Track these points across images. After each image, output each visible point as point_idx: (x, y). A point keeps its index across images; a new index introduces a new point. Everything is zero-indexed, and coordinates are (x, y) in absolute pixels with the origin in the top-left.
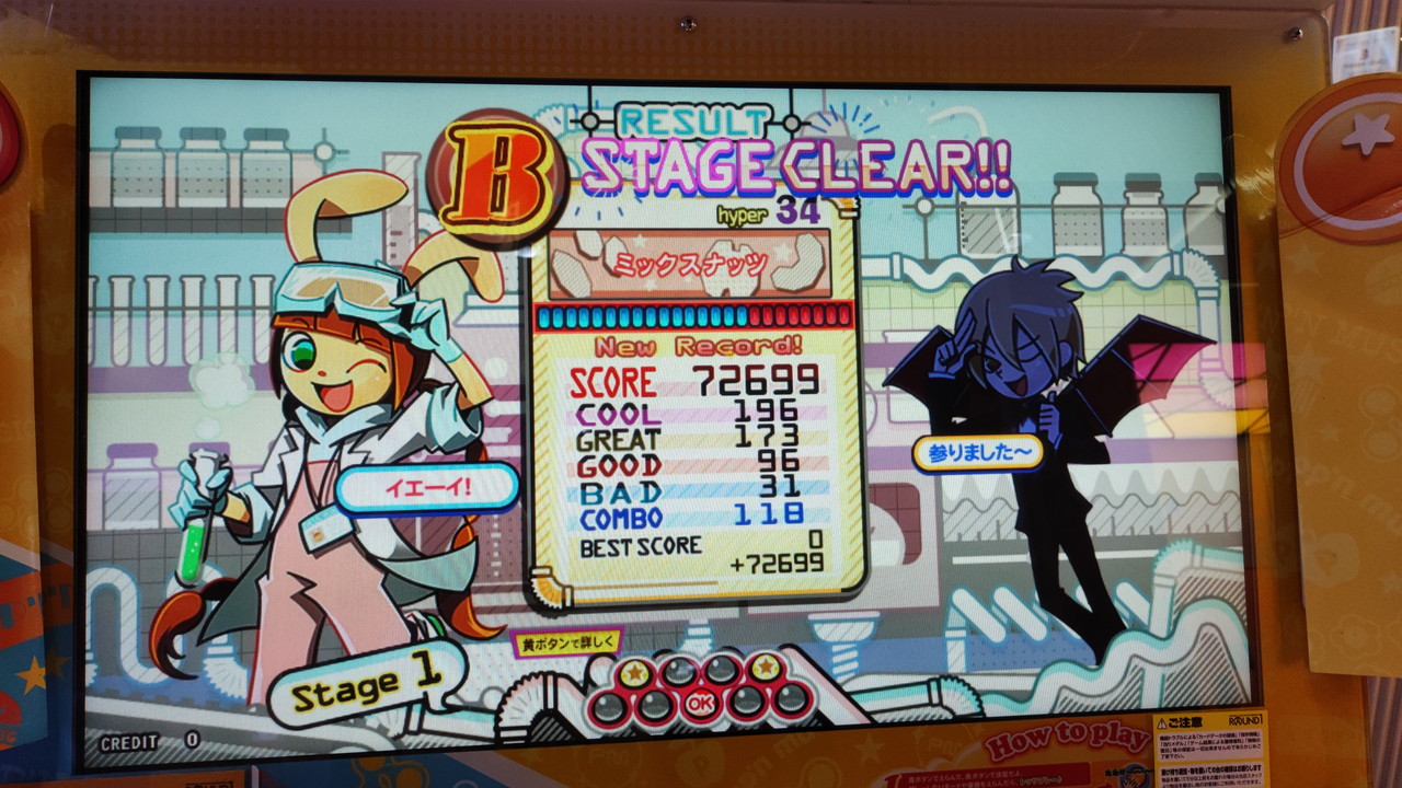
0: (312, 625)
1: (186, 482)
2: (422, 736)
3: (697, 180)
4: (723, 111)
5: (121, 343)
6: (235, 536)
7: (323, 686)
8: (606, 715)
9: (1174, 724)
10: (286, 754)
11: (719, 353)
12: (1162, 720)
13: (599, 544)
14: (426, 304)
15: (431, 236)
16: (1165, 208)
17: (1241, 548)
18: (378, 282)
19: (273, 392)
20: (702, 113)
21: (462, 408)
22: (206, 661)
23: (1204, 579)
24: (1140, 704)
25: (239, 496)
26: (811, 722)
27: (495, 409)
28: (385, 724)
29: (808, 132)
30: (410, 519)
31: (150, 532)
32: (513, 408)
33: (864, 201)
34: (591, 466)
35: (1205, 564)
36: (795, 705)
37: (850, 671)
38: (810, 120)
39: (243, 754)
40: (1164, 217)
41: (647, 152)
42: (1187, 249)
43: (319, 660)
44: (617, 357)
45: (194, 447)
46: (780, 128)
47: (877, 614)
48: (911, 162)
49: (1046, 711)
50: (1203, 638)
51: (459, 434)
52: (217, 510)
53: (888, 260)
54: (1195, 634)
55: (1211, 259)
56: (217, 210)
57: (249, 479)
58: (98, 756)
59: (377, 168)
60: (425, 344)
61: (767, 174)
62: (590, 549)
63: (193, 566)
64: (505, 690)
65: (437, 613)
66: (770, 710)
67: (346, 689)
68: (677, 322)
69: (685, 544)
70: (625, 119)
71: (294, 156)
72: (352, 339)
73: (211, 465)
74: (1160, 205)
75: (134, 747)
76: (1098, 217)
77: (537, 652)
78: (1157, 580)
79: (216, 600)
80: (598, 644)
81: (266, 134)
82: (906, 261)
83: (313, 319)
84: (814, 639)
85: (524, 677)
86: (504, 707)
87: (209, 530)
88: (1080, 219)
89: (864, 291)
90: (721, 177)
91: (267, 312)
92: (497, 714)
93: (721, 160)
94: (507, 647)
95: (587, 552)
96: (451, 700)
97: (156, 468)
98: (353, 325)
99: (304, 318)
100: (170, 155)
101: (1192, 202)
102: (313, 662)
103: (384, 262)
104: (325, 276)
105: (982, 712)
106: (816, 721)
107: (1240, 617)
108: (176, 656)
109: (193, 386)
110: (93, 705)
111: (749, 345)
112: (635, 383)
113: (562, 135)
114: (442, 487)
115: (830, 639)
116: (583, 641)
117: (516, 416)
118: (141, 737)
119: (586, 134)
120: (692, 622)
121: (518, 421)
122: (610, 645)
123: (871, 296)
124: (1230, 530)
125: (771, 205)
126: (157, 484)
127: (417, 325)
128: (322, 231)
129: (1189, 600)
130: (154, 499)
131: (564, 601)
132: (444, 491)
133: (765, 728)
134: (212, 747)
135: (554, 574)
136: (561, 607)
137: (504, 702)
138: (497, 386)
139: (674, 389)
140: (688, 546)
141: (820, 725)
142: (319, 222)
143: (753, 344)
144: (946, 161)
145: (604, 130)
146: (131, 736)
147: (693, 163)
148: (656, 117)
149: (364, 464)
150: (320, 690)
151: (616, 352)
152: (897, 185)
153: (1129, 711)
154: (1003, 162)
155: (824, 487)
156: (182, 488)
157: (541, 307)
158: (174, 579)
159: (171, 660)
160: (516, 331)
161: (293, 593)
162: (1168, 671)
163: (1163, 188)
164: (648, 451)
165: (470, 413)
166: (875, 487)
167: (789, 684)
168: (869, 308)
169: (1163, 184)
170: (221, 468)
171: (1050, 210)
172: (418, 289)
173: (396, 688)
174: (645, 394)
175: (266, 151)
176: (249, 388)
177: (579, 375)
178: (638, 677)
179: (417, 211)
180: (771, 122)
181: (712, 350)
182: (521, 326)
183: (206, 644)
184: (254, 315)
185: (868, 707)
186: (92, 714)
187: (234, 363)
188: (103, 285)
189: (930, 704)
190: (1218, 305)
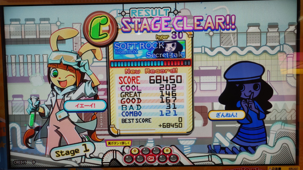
0: (59, 137)
1: (30, 104)
2: (85, 163)
3: (150, 28)
4: (158, 9)
5: (14, 71)
6: (41, 116)
7: (62, 151)
8: (128, 160)
9: (273, 169)
10: (54, 166)
11: (156, 73)
12: (270, 168)
13: (126, 120)
14: (83, 61)
15: (84, 44)
16: (279, 32)
17: (295, 124)
18: (72, 56)
19: (48, 83)
20: (152, 11)
21: (93, 87)
22: (36, 145)
23: (284, 132)
24: (265, 163)
25: (42, 107)
26: (178, 164)
27: (101, 87)
28: (76, 160)
29: (180, 14)
30: (81, 113)
31: (22, 115)
32: (105, 86)
33: (195, 32)
34: (124, 101)
35: (284, 128)
36: (174, 160)
37: (188, 152)
38: (180, 11)
39: (45, 166)
40: (278, 35)
41: (138, 21)
42: (285, 44)
43: (61, 145)
44: (130, 74)
45: (31, 96)
46: (173, 14)
47: (196, 139)
48: (208, 22)
49: (239, 164)
50: (283, 147)
51: (92, 93)
52: (37, 110)
53: (201, 48)
54: (281, 146)
55: (291, 46)
56: (34, 38)
57: (44, 103)
58: (14, 165)
59: (71, 27)
60: (84, 71)
61: (169, 26)
62: (124, 121)
63: (32, 123)
64: (104, 154)
65: (88, 135)
66: (168, 161)
67: (67, 152)
68: (146, 65)
69: (147, 120)
70: (132, 12)
71: (51, 25)
72: (66, 70)
73: (35, 100)
74: (278, 32)
75: (21, 163)
76: (260, 35)
77: (111, 145)
78: (271, 132)
79: (38, 131)
80: (126, 144)
81: (45, 19)
82: (206, 48)
83: (57, 65)
84: (179, 144)
85: (108, 151)
86: (104, 158)
87: (35, 115)
88: (254, 36)
89: (194, 56)
90: (157, 27)
91: (46, 63)
92: (102, 159)
93: (157, 23)
94: (105, 143)
95: (123, 122)
96: (91, 155)
97: (23, 100)
98: (66, 66)
99: (55, 65)
100: (23, 25)
101: (287, 31)
102: (60, 146)
103: (73, 51)
104: (59, 54)
105: (222, 163)
106: (179, 164)
107: (294, 142)
108: (29, 143)
109: (31, 81)
110: (12, 154)
111: (164, 71)
112: (135, 80)
113: (116, 17)
114: (88, 106)
115: (183, 144)
116: (122, 143)
117: (106, 89)
118: (23, 161)
119: (122, 17)
120: (149, 139)
121: (106, 90)
122: (129, 144)
123: (196, 58)
124: (292, 119)
125: (170, 34)
126: (23, 104)
127: (82, 66)
128: (58, 43)
129: (280, 137)
130: (23, 107)
131: (118, 133)
132: (89, 106)
133: (167, 165)
134: (38, 164)
135: (115, 127)
136: (117, 135)
137: (104, 156)
138: (101, 81)
139: (144, 82)
140: (148, 121)
141: (180, 165)
142: (58, 41)
143: (165, 70)
144: (217, 21)
145: (127, 16)
146: (21, 161)
147: (150, 23)
148: (140, 12)
149: (70, 100)
150: (61, 152)
151: (130, 73)
152: (204, 28)
153: (262, 165)
154: (233, 21)
155: (183, 107)
156: (29, 105)
157: (111, 61)
158: (28, 126)
159: (28, 144)
160: (105, 68)
161: (54, 130)
162: (273, 155)
163: (279, 27)
164: (138, 97)
165: (94, 88)
166: (196, 107)
167: (173, 155)
168: (195, 61)
169: (279, 26)
170: (37, 101)
171: (246, 34)
172: (82, 57)
173: (79, 152)
174: (137, 83)
175: (45, 24)
176: (43, 82)
177: (121, 78)
178: (136, 152)
179: (81, 38)
180: (170, 12)
181: (154, 72)
182: (107, 66)
183: (36, 141)
184: (43, 64)
185: (193, 161)
186: (12, 156)
187: (39, 76)
188: (9, 57)
189: (209, 161)
190: (293, 59)
